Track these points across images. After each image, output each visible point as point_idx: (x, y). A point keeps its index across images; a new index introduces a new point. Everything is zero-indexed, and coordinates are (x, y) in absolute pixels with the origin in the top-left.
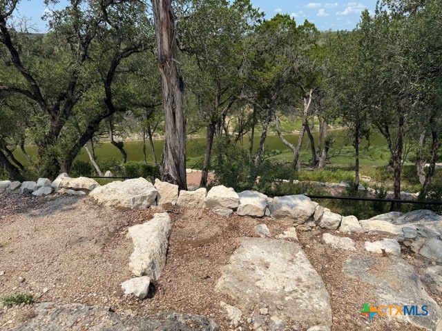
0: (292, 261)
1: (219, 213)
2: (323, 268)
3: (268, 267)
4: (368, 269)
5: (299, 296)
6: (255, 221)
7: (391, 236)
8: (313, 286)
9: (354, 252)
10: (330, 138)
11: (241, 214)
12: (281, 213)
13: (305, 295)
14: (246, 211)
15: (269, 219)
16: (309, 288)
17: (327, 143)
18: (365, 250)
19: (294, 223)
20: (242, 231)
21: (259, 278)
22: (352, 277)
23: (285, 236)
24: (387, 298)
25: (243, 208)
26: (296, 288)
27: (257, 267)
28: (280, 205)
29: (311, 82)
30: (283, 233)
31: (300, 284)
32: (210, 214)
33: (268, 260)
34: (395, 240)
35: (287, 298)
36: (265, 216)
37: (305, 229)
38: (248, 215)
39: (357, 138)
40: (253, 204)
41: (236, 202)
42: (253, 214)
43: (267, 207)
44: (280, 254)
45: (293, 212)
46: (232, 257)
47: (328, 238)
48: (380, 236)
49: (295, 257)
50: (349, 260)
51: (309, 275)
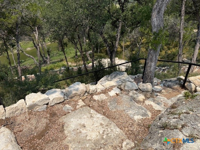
0: (91, 117)
1: (39, 110)
2: (104, 113)
3: (85, 127)
4: (117, 104)
5: (108, 132)
6: (61, 105)
7: (114, 86)
8: (108, 124)
9: (108, 99)
10: (48, 49)
11: (52, 105)
12: (73, 95)
13: (109, 130)
14: (54, 102)
15: (68, 101)
16: (108, 126)
17: (48, 52)
18: (111, 96)
19: (80, 97)
20: (58, 114)
21: (86, 134)
22: (114, 110)
23: (80, 106)
24: (130, 112)
25: (52, 101)
26: (104, 129)
27: (81, 129)
28: (71, 92)
29: (35, 23)
30: (78, 105)
31: (103, 126)
32: (34, 113)
33: (83, 123)
34: (116, 88)
35: (104, 137)
36: (65, 100)
37: (85, 98)
38: (56, 104)
39: (62, 47)
40: (57, 97)
41: (47, 100)
42: (59, 102)
43: (64, 95)
44: (85, 116)
45: (79, 93)
46: (66, 132)
47: (96, 97)
48: (111, 88)
49: (91, 114)
50: (109, 104)
51: (103, 119)
